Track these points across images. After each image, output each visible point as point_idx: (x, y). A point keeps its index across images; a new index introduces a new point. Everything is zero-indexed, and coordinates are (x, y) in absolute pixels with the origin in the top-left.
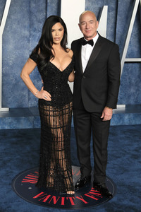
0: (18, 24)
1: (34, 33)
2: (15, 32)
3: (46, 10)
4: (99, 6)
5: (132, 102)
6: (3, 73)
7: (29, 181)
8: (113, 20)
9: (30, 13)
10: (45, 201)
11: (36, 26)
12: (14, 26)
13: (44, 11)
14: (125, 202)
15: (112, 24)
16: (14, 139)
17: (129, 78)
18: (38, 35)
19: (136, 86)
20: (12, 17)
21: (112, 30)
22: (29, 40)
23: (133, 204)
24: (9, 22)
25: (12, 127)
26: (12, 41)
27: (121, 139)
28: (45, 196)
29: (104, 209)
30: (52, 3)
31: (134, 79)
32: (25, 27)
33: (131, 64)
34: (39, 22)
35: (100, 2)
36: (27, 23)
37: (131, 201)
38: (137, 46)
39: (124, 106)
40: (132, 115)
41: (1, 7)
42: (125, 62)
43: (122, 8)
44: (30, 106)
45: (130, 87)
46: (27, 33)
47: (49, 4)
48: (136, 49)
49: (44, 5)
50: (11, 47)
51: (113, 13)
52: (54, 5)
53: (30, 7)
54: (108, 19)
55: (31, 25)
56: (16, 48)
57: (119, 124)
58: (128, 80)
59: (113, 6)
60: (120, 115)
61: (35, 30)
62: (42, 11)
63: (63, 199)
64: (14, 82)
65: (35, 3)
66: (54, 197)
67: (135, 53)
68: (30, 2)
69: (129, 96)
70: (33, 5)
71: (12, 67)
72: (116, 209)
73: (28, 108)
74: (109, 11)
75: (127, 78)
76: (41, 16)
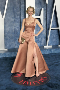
2: (8, 20)
4: (40, 8)
5: (54, 44)
6: (5, 36)
7: (17, 76)
8: (46, 14)
9: (14, 12)
10: (24, 84)
11: (16, 17)
12: (8, 18)
13: (20, 11)
14: (54, 82)
15: (45, 15)
17: (53, 35)
18: (17, 20)
19: (56, 38)
20: (7, 14)
21: (46, 17)
22: (14, 23)
23: (57, 83)
24: (6, 16)
25: (9, 56)
26: (7, 23)
28: (24, 82)
29: (46, 85)
30: (22, 8)
31: (55, 35)
32: (12, 17)
33: (53, 30)
34: (18, 15)
36: (13, 16)
37: (56, 81)
38: (56, 23)
39: (52, 46)
40: (55, 49)
41: (3, 11)
42: (51, 29)
43: (49, 9)
44: (15, 48)
46: (13, 20)
47: (21, 8)
48: (55, 24)
49: (19, 9)
50: (7, 25)
51: (45, 11)
52: (23, 9)
53: (14, 10)
54: (44, 13)
55: (15, 17)
56: (9, 26)
57: (50, 53)
59: (45, 8)
60: (50, 50)
61: (16, 19)
62: (18, 11)
63: (31, 82)
64: (9, 39)
65: (16, 8)
66: (27, 82)
67: (55, 26)
68: (14, 8)
69: (53, 42)
70: (15, 9)
71: (8, 33)
72: (51, 85)
74: (44, 10)
75: (52, 35)
76: (18, 13)
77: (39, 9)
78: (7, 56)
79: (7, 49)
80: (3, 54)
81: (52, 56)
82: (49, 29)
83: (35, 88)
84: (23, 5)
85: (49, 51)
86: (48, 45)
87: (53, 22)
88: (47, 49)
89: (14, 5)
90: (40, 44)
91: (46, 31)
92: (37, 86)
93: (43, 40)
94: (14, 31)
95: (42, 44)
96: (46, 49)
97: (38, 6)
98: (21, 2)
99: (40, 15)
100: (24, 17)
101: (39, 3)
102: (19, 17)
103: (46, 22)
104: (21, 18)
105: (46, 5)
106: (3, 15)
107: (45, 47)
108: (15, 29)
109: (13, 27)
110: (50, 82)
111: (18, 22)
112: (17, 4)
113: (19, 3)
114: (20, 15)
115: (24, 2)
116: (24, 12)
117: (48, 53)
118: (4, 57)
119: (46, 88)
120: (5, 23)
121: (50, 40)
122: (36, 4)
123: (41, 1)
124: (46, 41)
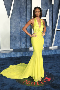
0: (16, 17)
1: (22, 20)
2: (14, 20)
3: (26, 11)
6: (10, 36)
8: (52, 15)
9: (20, 13)
11: (22, 18)
12: (14, 18)
14: (58, 83)
15: (51, 16)
16: (15, 61)
18: (23, 21)
20: (14, 14)
21: (52, 18)
22: (20, 23)
24: (12, 16)
25: (14, 56)
26: (13, 23)
27: (56, 59)
28: (27, 82)
29: (50, 86)
30: (28, 8)
32: (18, 18)
33: (59, 31)
34: (24, 16)
35: (47, 8)
36: (19, 17)
39: (57, 47)
41: (9, 11)
42: (57, 30)
43: (55, 10)
44: (21, 48)
45: (59, 40)
46: (19, 20)
47: (27, 9)
50: (13, 26)
51: (51, 12)
52: (29, 10)
54: (50, 14)
55: (21, 17)
56: (15, 26)
57: (55, 54)
58: (58, 37)
59: (52, 9)
60: (55, 50)
61: (22, 19)
62: (25, 12)
66: (31, 82)
68: (20, 9)
69: (59, 43)
70: (21, 10)
71: (14, 33)
72: (54, 86)
73: (20, 49)
74: (50, 11)
75: (58, 36)
76: (24, 14)
77: (45, 10)
78: (13, 56)
79: (12, 49)
80: (8, 54)
81: (57, 57)
82: (54, 30)
83: (38, 88)
84: (29, 6)
85: (54, 52)
86: (54, 46)
87: (58, 23)
88: (53, 49)
89: (21, 5)
90: (46, 45)
91: (52, 32)
92: (40, 87)
93: (49, 41)
94: (19, 31)
95: (48, 45)
96: (51, 50)
97: (44, 7)
98: (27, 3)
99: (45, 16)
100: (30, 18)
101: (45, 4)
102: (25, 17)
103: (52, 23)
104: (27, 18)
105: (52, 6)
106: (9, 15)
107: (50, 47)
108: (20, 30)
109: (19, 27)
110: (54, 82)
111: (24, 23)
112: (23, 4)
113: (26, 4)
114: (26, 15)
115: (30, 3)
116: (30, 13)
117: (53, 54)
118: (10, 57)
119: (50, 88)
120: (11, 24)
121: (55, 40)
122: (42, 5)
123: (47, 2)
124: (51, 41)
